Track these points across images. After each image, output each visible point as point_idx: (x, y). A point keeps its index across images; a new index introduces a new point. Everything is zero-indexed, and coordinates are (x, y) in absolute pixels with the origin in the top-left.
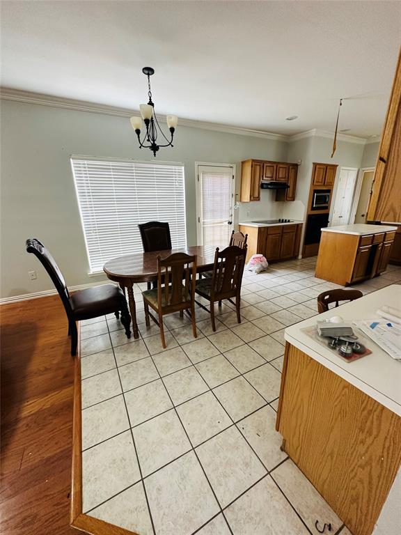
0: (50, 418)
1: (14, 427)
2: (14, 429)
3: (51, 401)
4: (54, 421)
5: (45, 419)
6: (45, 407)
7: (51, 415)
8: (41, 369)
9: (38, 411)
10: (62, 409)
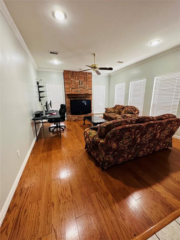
0: (160, 201)
1: (147, 186)
2: (147, 187)
3: (167, 196)
4: (159, 204)
5: (157, 198)
6: (161, 194)
7: (160, 200)
8: (177, 179)
9: (158, 193)
10: (167, 205)
